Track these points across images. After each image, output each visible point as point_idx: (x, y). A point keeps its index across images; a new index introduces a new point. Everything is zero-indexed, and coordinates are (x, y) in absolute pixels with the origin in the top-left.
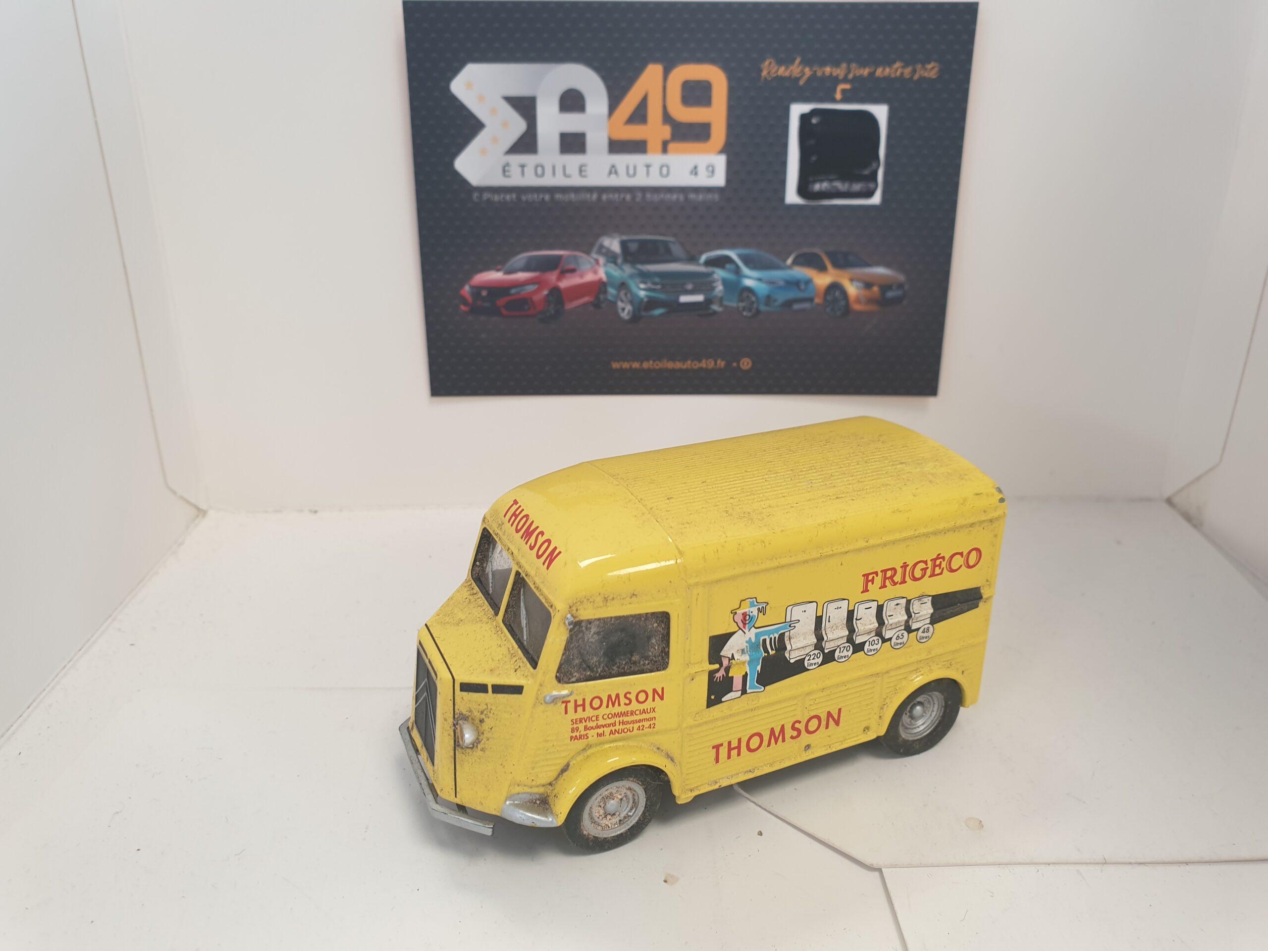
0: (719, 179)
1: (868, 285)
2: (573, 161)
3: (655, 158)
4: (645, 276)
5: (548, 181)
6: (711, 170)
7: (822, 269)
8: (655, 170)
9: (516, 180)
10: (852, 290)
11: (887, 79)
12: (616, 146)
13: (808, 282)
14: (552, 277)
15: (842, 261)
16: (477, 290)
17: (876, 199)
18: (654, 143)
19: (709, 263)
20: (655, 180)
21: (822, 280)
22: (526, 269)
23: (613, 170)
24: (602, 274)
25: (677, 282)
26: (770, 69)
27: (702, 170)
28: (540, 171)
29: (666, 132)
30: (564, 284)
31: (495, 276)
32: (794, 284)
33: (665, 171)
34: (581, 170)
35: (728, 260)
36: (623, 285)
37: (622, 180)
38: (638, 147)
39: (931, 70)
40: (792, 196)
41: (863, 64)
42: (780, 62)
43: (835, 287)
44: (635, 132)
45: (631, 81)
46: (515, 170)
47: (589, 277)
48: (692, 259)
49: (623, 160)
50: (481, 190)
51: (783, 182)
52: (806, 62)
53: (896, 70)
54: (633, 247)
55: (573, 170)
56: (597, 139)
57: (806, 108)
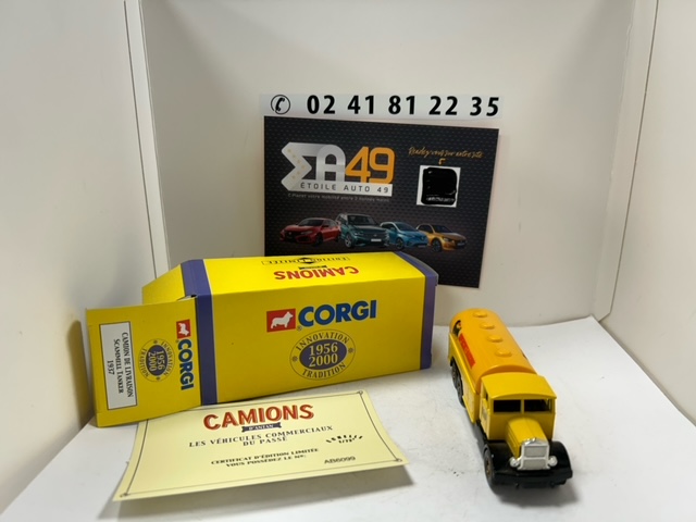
0: (389, 194)
1: (450, 240)
2: (330, 183)
3: (364, 184)
4: (357, 230)
5: (319, 190)
6: (386, 190)
7: (431, 232)
8: (363, 189)
9: (306, 189)
10: (443, 241)
11: (460, 157)
12: (348, 178)
13: (425, 237)
14: (319, 228)
15: (439, 229)
16: (288, 232)
17: (454, 205)
18: (363, 178)
19: (383, 226)
20: (363, 192)
21: (431, 237)
22: (308, 225)
23: (346, 188)
24: (339, 228)
25: (371, 233)
26: (412, 151)
27: (382, 190)
28: (316, 186)
29: (368, 174)
30: (323, 232)
31: (295, 227)
32: (419, 237)
33: (367, 189)
34: (333, 187)
35: (392, 226)
36: (348, 233)
37: (350, 192)
38: (357, 179)
39: (479, 155)
40: (419, 202)
41: (451, 151)
42: (416, 149)
43: (436, 240)
44: (356, 173)
45: (356, 153)
46: (306, 186)
47: (334, 229)
48: (377, 225)
49: (350, 184)
50: (292, 192)
51: (416, 196)
52: (427, 149)
53: (464, 154)
54: (353, 218)
55: (330, 186)
56: (340, 175)
57: (427, 167)
